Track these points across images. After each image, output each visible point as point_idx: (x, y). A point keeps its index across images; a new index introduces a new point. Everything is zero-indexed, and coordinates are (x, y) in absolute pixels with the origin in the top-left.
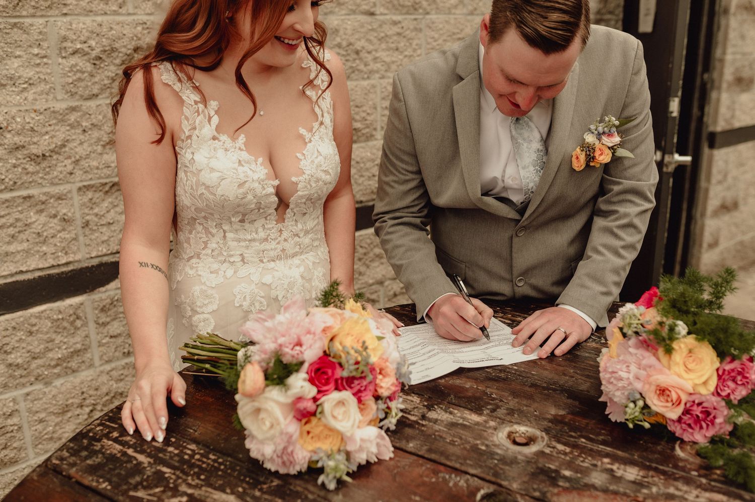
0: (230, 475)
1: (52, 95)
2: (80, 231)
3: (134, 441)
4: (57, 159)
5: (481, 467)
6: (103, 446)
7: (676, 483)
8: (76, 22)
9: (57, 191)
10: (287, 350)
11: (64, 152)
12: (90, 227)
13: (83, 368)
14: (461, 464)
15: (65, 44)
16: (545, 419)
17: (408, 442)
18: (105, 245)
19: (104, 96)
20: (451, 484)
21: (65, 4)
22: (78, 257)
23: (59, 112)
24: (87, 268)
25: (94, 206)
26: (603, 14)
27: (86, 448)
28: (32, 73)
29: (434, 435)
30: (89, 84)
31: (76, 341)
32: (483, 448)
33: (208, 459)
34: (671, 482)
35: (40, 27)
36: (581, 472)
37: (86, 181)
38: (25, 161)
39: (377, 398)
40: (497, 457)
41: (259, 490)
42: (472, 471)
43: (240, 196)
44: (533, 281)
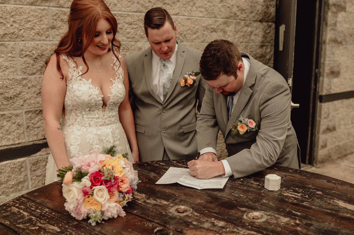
0: (59, 220)
1: (16, 73)
2: (25, 130)
3: (24, 207)
4: (17, 99)
5: (160, 220)
6: (11, 209)
7: (238, 228)
8: (27, 43)
9: (16, 112)
10: (83, 167)
11: (20, 97)
12: (30, 128)
13: (24, 189)
14: (153, 219)
15: (22, 52)
16: (194, 204)
17: (134, 210)
18: (35, 136)
19: (38, 74)
20: (146, 226)
21: (23, 36)
22: (24, 141)
23: (18, 80)
24: (28, 145)
25: (32, 120)
26: (264, 43)
27: (4, 210)
28: (8, 64)
29: (146, 208)
30: (32, 69)
31: (21, 177)
32: (164, 213)
33: (52, 214)
34: (236, 227)
35: (12, 45)
36: (201, 223)
37: (29, 109)
38: (3, 100)
39: (120, 192)
40: (168, 217)
41: (68, 225)
42: (156, 221)
43: (89, 100)
44: (169, 131)
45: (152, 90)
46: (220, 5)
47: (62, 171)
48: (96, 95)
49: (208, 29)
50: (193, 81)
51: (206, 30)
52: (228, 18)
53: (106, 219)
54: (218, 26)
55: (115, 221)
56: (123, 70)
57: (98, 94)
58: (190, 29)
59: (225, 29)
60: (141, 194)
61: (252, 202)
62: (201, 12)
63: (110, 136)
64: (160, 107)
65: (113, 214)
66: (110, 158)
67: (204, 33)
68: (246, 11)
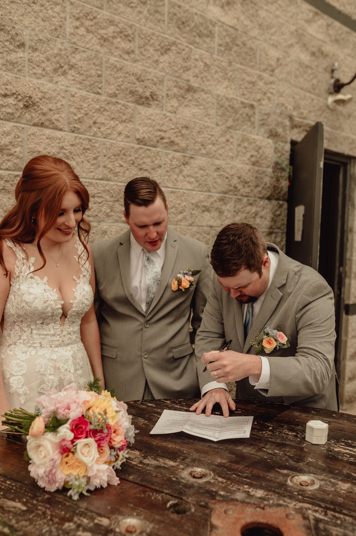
0: (18, 492)
5: (171, 489)
7: (284, 498)
10: (60, 411)
14: (160, 488)
16: (213, 464)
17: (129, 476)
20: (153, 498)
26: (273, 229)
29: (146, 472)
32: (175, 479)
33: (6, 483)
34: (282, 498)
36: (230, 493)
39: (112, 448)
40: (182, 484)
41: (36, 500)
42: (166, 491)
43: (44, 308)
44: (153, 355)
45: (131, 295)
46: (215, 174)
47: (10, 415)
48: (54, 301)
49: (199, 207)
50: (189, 283)
51: (196, 209)
52: (225, 193)
53: (92, 489)
54: (212, 203)
55: (105, 493)
56: (90, 264)
57: (56, 299)
58: (174, 207)
59: (221, 208)
60: (132, 450)
61: (294, 461)
62: (189, 182)
63: (70, 362)
64: (142, 320)
65: (102, 481)
66: (96, 396)
67: (193, 212)
68: (250, 184)
